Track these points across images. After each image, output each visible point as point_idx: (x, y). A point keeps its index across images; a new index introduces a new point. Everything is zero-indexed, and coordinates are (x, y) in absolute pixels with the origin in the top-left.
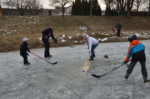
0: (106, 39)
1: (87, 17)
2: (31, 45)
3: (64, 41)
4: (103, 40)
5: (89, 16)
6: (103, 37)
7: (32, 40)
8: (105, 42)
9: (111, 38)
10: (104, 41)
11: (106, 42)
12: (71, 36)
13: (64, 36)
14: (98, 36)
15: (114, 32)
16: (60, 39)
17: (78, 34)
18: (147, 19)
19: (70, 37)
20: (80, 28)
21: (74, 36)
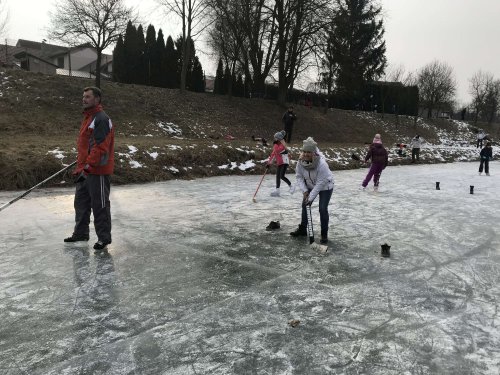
0: (250, 164)
1: (172, 92)
2: (28, 173)
3: (137, 165)
4: (243, 167)
5: (177, 90)
6: (243, 158)
7: (27, 158)
8: (248, 172)
9: (262, 161)
10: (248, 170)
11: (252, 173)
12: (154, 150)
13: (133, 149)
14: (229, 156)
15: (266, 145)
16: (124, 157)
17: (174, 147)
18: (325, 113)
19: (154, 155)
20: (161, 125)
21: (163, 151)
